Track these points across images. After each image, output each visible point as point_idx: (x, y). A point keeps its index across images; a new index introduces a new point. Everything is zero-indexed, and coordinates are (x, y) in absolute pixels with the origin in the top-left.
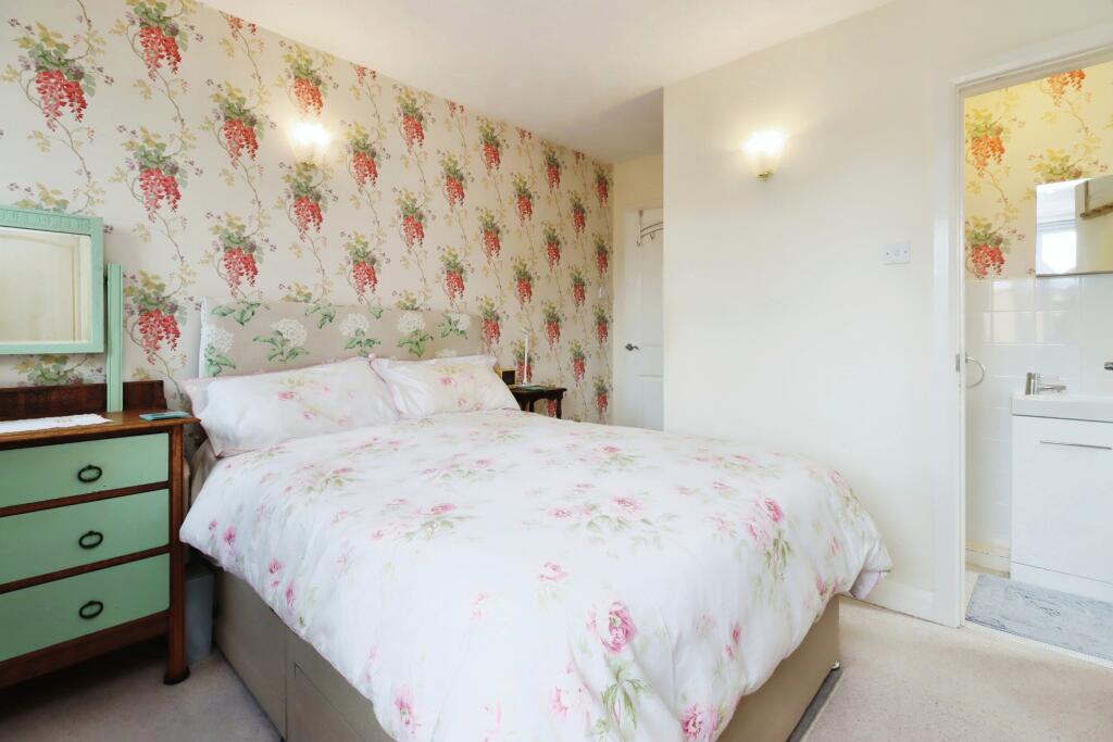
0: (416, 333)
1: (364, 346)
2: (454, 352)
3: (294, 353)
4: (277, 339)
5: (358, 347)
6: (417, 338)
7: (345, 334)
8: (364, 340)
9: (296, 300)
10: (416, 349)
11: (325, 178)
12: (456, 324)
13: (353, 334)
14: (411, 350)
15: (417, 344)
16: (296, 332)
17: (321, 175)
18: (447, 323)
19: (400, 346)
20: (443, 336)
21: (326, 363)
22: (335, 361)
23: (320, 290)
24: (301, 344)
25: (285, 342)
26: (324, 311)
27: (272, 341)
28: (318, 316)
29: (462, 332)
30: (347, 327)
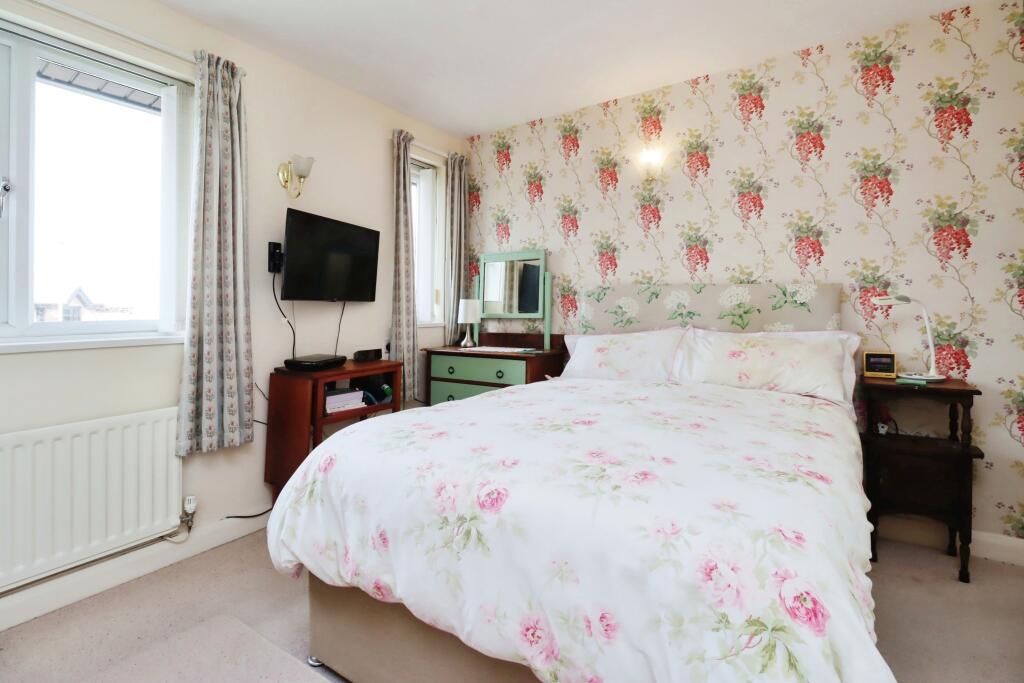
0: (739, 306)
1: (686, 317)
2: (790, 326)
3: (629, 321)
4: (619, 311)
5: (679, 318)
6: (741, 311)
7: (668, 307)
8: (685, 312)
9: (641, 283)
10: (740, 322)
11: (664, 185)
12: (794, 294)
13: (676, 308)
14: (733, 323)
15: (741, 316)
16: (632, 307)
17: (660, 184)
18: (780, 295)
19: (721, 318)
20: (774, 308)
21: (653, 329)
22: (660, 329)
23: (660, 274)
24: (634, 315)
25: (624, 313)
26: (652, 290)
27: (616, 313)
28: (648, 294)
29: (802, 304)
30: (670, 301)
